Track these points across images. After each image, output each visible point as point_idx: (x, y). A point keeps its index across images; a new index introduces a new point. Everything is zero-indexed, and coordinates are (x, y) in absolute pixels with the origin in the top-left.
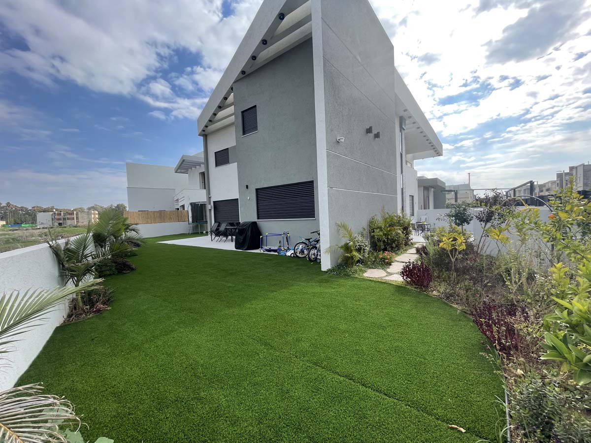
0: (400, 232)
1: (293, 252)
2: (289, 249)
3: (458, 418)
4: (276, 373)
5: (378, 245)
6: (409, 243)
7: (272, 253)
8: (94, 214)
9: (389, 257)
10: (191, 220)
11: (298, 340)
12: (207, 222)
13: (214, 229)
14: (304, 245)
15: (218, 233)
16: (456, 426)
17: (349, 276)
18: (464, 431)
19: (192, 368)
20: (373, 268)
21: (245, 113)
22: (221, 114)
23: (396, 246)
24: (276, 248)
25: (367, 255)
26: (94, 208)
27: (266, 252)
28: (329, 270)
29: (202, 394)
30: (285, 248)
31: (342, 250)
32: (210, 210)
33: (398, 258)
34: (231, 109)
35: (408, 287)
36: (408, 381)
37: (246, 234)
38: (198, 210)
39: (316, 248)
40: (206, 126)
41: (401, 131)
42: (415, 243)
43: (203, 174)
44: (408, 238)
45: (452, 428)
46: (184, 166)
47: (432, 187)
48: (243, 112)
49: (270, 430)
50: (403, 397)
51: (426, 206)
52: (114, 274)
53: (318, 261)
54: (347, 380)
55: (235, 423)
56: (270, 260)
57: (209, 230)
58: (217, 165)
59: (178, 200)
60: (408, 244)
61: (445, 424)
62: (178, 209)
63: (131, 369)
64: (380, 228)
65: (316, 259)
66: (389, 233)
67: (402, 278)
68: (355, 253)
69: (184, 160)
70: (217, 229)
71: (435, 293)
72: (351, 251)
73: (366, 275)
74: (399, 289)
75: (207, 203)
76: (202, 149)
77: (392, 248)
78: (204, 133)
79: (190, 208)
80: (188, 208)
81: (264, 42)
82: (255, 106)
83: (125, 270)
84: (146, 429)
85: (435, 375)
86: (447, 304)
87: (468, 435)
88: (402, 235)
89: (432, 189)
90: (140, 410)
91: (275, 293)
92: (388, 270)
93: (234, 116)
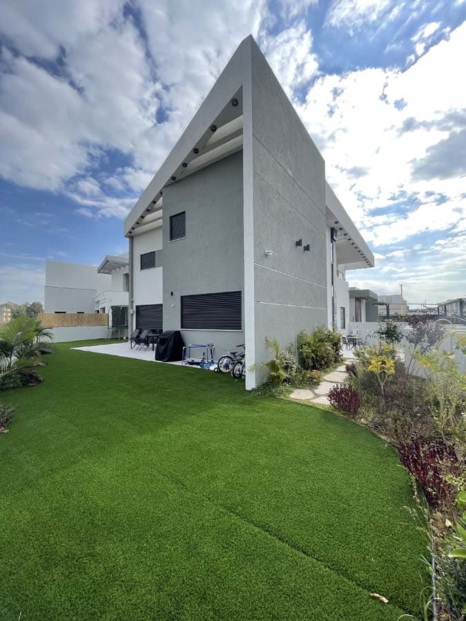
0: (329, 348)
1: (216, 366)
2: (213, 362)
3: (380, 584)
4: (185, 521)
5: (307, 361)
6: (339, 359)
7: (195, 366)
8: (6, 312)
9: (317, 376)
10: (111, 324)
11: (214, 478)
12: (128, 326)
13: (135, 336)
14: (229, 360)
15: (138, 340)
16: (378, 595)
17: (274, 397)
18: (386, 601)
19: (90, 513)
20: (300, 388)
21: (173, 219)
22: (149, 217)
23: (326, 363)
24: (200, 361)
25: (294, 374)
26: (7, 306)
27: (188, 365)
28: (253, 390)
29: (98, 549)
30: (209, 361)
31: (268, 368)
32: (132, 315)
33: (327, 377)
34: (160, 213)
35: (336, 413)
36: (330, 533)
37: (168, 344)
38: (120, 314)
39: (241, 363)
40: (133, 228)
41: (332, 242)
42: (345, 359)
43: (127, 275)
44: (338, 354)
45: (374, 598)
46: (108, 267)
47: (364, 298)
48: (171, 217)
49: (171, 600)
50: (322, 556)
51: (357, 318)
52: (18, 387)
53: (243, 377)
54: (263, 532)
55: (131, 589)
56: (192, 375)
57: (129, 337)
58: (142, 268)
59: (98, 301)
60: (338, 361)
61: (366, 592)
62: (98, 311)
63: (21, 512)
64: (309, 344)
65: (241, 375)
66: (318, 349)
67: (329, 402)
68: (281, 372)
69: (108, 261)
70: (138, 337)
71: (363, 420)
72: (278, 370)
73: (292, 396)
74: (326, 414)
75: (130, 308)
76: (127, 250)
77: (321, 365)
78: (130, 235)
79: (111, 311)
80: (109, 312)
81: (196, 151)
82: (184, 212)
83: (31, 382)
84: (27, 596)
85: (359, 527)
86: (375, 435)
87: (391, 606)
88: (332, 352)
89: (364, 301)
90: (24, 568)
91: (193, 417)
92: (316, 391)
93: (162, 220)
